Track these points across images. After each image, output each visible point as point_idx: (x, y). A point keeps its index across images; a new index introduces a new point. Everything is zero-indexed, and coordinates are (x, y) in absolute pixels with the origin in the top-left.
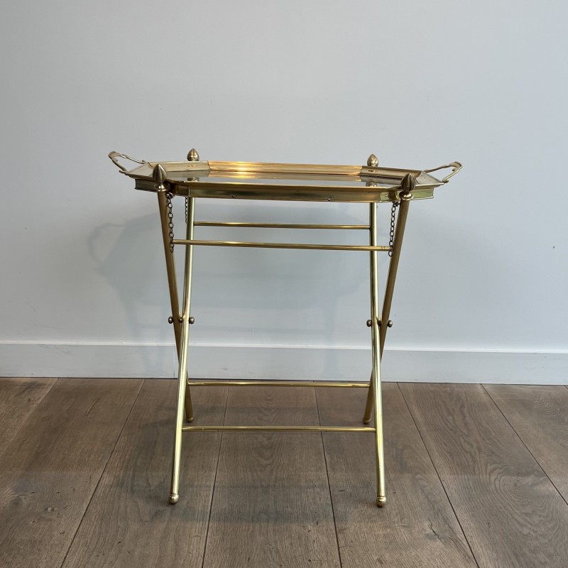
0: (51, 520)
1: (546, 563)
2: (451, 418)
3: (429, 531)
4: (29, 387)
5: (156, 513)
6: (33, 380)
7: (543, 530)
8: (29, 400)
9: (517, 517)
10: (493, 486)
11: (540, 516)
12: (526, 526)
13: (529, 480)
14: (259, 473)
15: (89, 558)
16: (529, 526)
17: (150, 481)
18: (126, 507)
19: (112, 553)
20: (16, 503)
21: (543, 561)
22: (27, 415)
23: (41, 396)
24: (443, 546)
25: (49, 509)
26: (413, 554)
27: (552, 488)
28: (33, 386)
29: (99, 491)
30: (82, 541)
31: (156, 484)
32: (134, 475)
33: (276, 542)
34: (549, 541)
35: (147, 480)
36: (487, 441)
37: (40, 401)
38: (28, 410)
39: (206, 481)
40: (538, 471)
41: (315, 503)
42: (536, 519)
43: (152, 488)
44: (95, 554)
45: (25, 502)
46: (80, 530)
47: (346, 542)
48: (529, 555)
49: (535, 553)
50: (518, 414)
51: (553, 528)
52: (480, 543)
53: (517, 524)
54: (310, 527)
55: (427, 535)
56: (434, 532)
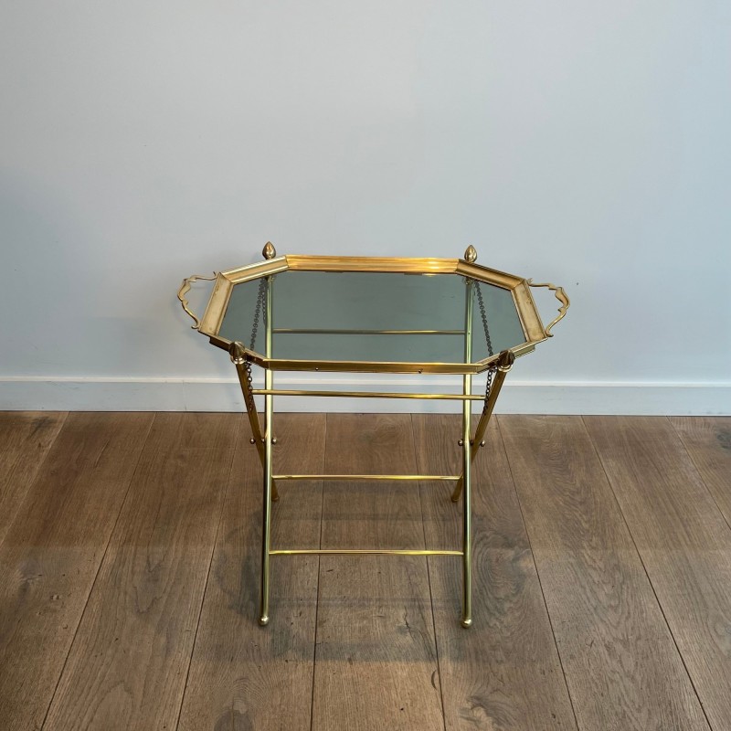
0: (55, 611)
1: (502, 661)
2: (455, 466)
3: (403, 623)
4: (39, 426)
5: (153, 601)
6: (45, 415)
7: (509, 620)
8: (39, 445)
9: (488, 603)
11: (510, 602)
12: (494, 615)
13: (512, 554)
14: (255, 548)
15: (88, 658)
16: (497, 614)
17: (151, 560)
19: (110, 652)
20: (24, 589)
21: (499, 659)
22: (37, 467)
23: (51, 437)
24: (411, 642)
25: (55, 597)
26: (383, 651)
27: (531, 565)
28: (44, 422)
29: (101, 574)
30: (83, 639)
31: (156, 562)
32: (135, 551)
33: (259, 638)
34: (512, 633)
35: (148, 557)
36: (483, 499)
37: (50, 446)
38: (38, 460)
39: (204, 559)
40: (523, 541)
41: (303, 587)
42: (506, 605)
43: (152, 569)
44: (93, 655)
45: (33, 588)
46: (82, 623)
47: (323, 638)
48: (489, 652)
49: (494, 650)
50: (523, 460)
51: (520, 618)
52: (446, 638)
53: (486, 613)
54: (293, 620)
55: (400, 628)
56: (407, 624)
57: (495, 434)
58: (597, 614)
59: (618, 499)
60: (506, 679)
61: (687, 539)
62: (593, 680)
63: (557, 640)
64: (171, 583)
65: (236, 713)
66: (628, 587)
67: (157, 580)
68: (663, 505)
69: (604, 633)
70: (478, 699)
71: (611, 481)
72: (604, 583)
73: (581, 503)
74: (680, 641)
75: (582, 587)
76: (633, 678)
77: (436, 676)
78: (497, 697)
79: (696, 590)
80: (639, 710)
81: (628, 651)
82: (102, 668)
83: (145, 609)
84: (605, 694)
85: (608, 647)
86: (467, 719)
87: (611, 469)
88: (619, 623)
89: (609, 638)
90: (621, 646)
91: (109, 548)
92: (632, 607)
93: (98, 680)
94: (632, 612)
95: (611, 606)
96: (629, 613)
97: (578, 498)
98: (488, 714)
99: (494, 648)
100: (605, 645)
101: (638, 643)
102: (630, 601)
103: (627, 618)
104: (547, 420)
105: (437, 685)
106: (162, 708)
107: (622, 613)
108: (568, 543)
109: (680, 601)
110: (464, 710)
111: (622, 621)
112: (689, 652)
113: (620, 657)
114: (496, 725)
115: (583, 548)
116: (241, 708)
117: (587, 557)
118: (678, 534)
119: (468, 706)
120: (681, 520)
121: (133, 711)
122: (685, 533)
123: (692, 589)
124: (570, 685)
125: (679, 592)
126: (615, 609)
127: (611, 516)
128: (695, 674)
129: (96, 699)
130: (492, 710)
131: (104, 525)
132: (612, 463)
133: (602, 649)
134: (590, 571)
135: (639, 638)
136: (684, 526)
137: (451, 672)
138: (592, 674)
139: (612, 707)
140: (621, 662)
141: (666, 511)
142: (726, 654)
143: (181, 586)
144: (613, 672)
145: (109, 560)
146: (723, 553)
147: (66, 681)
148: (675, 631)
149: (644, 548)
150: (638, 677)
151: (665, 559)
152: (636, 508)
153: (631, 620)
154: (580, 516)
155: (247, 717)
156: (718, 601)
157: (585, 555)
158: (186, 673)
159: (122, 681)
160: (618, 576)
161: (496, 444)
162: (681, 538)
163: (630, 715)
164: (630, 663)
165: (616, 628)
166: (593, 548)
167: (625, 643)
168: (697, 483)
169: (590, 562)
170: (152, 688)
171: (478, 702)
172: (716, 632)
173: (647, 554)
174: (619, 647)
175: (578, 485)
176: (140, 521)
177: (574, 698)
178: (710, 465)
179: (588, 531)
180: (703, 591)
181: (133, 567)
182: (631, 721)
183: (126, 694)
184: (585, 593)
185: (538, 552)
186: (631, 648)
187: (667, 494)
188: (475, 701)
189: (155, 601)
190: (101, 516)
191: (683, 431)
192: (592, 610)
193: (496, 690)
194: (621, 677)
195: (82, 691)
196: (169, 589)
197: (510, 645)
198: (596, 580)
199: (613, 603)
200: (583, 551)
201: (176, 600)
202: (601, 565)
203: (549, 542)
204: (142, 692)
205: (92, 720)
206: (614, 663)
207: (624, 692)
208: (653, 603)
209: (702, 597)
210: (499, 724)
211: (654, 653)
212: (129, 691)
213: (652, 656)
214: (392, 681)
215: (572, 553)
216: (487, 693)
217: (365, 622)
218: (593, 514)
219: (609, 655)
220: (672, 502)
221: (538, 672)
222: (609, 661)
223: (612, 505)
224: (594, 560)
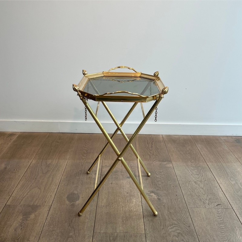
0: (16, 173)
2: (148, 145)
5: (48, 171)
6: (12, 133)
7: (163, 176)
8: (11, 139)
10: (153, 164)
11: (164, 172)
13: (165, 163)
14: (81, 161)
15: (26, 182)
16: (160, 175)
18: (39, 169)
19: (33, 181)
20: (5, 168)
21: (159, 184)
22: (10, 143)
23: (14, 138)
25: (15, 170)
26: (122, 181)
27: (171, 165)
28: (12, 135)
29: (31, 165)
30: (25, 178)
31: (49, 163)
32: (42, 161)
33: (82, 179)
34: (164, 179)
35: (46, 162)
36: (157, 152)
39: (64, 163)
40: (169, 161)
42: (162, 173)
43: (47, 164)
44: (28, 181)
45: (8, 168)
46: (24, 175)
48: (156, 182)
50: (170, 144)
51: (166, 176)
53: (156, 175)
54: (93, 175)
55: (128, 177)
57: (161, 139)
58: (192, 176)
59: (201, 152)
60: (161, 188)
61: (223, 161)
62: (190, 189)
63: (178, 180)
64: (54, 167)
65: (74, 193)
66: (203, 170)
67: (49, 167)
68: (216, 154)
69: (194, 179)
71: (199, 149)
72: (195, 169)
73: (189, 153)
74: (219, 181)
78: (158, 191)
79: (225, 171)
80: (204, 195)
82: (31, 184)
83: (45, 172)
84: (193, 191)
85: (195, 182)
86: (148, 195)
87: (199, 146)
91: (33, 160)
93: (29, 186)
94: (203, 175)
98: (155, 194)
99: (158, 181)
100: (194, 182)
101: (205, 181)
102: (203, 173)
106: (50, 192)
107: (200, 175)
108: (184, 161)
111: (200, 177)
112: (221, 183)
114: (157, 197)
116: (76, 192)
117: (190, 164)
118: (220, 160)
121: (41, 193)
125: (220, 172)
126: (198, 175)
127: (198, 156)
129: (28, 190)
134: (190, 167)
136: (222, 158)
138: (189, 187)
139: (195, 194)
140: (199, 185)
143: (57, 168)
144: (197, 187)
145: (33, 163)
147: (19, 186)
148: (217, 179)
149: (209, 163)
150: (204, 188)
151: (216, 165)
152: (207, 154)
153: (203, 177)
154: (188, 156)
155: (78, 194)
158: (58, 185)
159: (37, 187)
160: (200, 168)
161: (162, 141)
163: (201, 196)
164: (202, 186)
165: (198, 179)
166: (191, 162)
167: (201, 181)
168: (227, 150)
170: (47, 188)
171: (152, 192)
172: (231, 180)
174: (198, 182)
175: (188, 149)
176: (44, 155)
178: (232, 146)
179: (190, 159)
180: (227, 172)
181: (41, 164)
183: (38, 189)
184: (188, 171)
185: (174, 163)
186: (203, 182)
187: (217, 152)
190: (31, 154)
191: (224, 139)
192: (190, 175)
193: (157, 190)
194: (199, 188)
195: (24, 189)
196: (53, 169)
197: (163, 181)
198: (192, 169)
199: (197, 173)
200: (188, 163)
201: (55, 171)
202: (194, 166)
203: (178, 161)
204: (43, 189)
205: (27, 194)
206: (197, 185)
207: (199, 191)
208: (211, 174)
210: (158, 196)
212: (40, 189)
213: (209, 184)
214: (124, 187)
215: (185, 163)
216: (155, 190)
217: (116, 176)
218: (193, 155)
219: (195, 184)
220: (219, 154)
221: (172, 187)
222: (195, 185)
223: (199, 154)
224: (192, 165)
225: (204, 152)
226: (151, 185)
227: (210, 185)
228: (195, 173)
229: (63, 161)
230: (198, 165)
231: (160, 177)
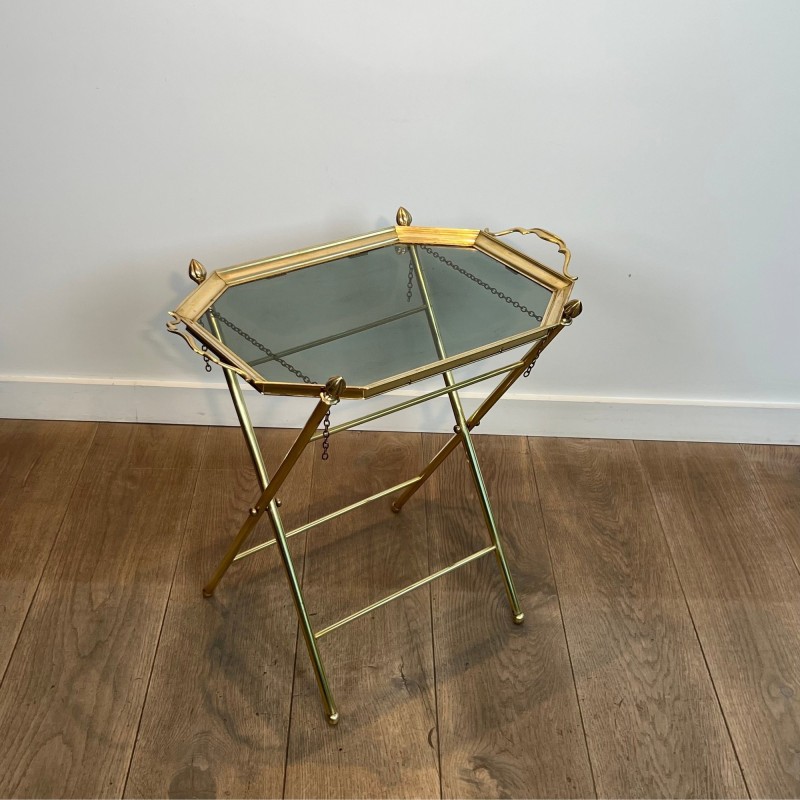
1: (513, 719)
3: (398, 674)
5: (97, 645)
7: (525, 674)
9: (501, 655)
10: (489, 607)
11: (528, 654)
12: (509, 668)
13: (535, 600)
15: (19, 707)
16: (512, 668)
17: (93, 597)
18: (63, 635)
19: (44, 700)
21: (510, 717)
24: (407, 695)
26: (373, 706)
27: (556, 613)
29: (34, 611)
30: (12, 685)
31: (100, 601)
32: (75, 587)
33: (225, 688)
34: (527, 689)
35: (91, 594)
39: (159, 598)
40: (549, 586)
41: (279, 633)
42: (523, 658)
43: (95, 608)
44: (25, 703)
47: (302, 689)
48: (498, 709)
49: (505, 707)
50: (556, 491)
51: (537, 672)
52: (449, 692)
53: (498, 666)
54: (266, 668)
55: (394, 680)
56: (403, 676)
57: (524, 460)
58: (630, 670)
59: (669, 540)
60: (516, 739)
61: (748, 589)
62: (619, 743)
63: (580, 698)
64: (119, 625)
65: (196, 770)
66: (670, 642)
67: (101, 621)
68: (722, 548)
69: (637, 690)
70: (482, 759)
71: (662, 519)
72: (641, 634)
73: (623, 544)
74: (726, 703)
75: (615, 639)
76: (665, 742)
77: (434, 734)
78: (504, 758)
79: (751, 646)
80: (669, 776)
81: (664, 712)
82: (36, 717)
83: (87, 654)
84: (631, 757)
85: (640, 707)
86: (468, 781)
87: (664, 504)
88: (655, 681)
89: (641, 698)
90: (655, 706)
91: (42, 583)
92: (673, 664)
93: (30, 731)
94: (672, 669)
95: (647, 662)
96: (668, 670)
97: (620, 538)
98: (492, 776)
99: (504, 705)
100: (637, 705)
101: (677, 703)
102: (671, 656)
103: (666, 676)
104: (589, 444)
105: (434, 743)
106: (107, 764)
107: (661, 669)
108: (603, 590)
109: (731, 658)
110: (466, 771)
111: (660, 679)
112: (734, 714)
113: (653, 719)
114: (500, 788)
115: (622, 596)
116: (202, 764)
117: (624, 606)
118: (738, 583)
119: (470, 767)
120: (743, 567)
121: (73, 765)
122: (746, 582)
123: (747, 645)
124: (591, 747)
125: (732, 648)
126: (651, 665)
127: (659, 559)
128: (738, 738)
129: (28, 752)
130: (497, 772)
131: (36, 556)
132: (666, 498)
133: (633, 709)
134: (626, 622)
135: (677, 698)
136: (746, 573)
137: (452, 729)
138: (618, 736)
139: (638, 772)
140: (653, 723)
141: (726, 556)
142: (778, 718)
143: (132, 628)
144: (644, 734)
145: (43, 595)
146: (789, 606)
148: (721, 691)
149: (695, 597)
150: (672, 741)
151: (719, 610)
152: (689, 551)
153: (669, 679)
154: (621, 558)
155: (210, 774)
156: (777, 659)
157: (623, 604)
158: (137, 725)
159: (61, 733)
160: (660, 628)
161: (525, 472)
162: (739, 586)
163: (658, 781)
164: (664, 726)
165: (652, 687)
166: (632, 595)
167: (661, 703)
168: (768, 525)
169: (627, 612)
170: (96, 741)
171: (482, 763)
172: (769, 693)
173: (697, 604)
174: (653, 708)
175: (622, 522)
176: (80, 552)
177: (595, 761)
178: (787, 503)
179: (629, 576)
180: (760, 648)
181: (72, 606)
182: (659, 787)
183: (64, 746)
184: (618, 647)
185: (565, 598)
186: (667, 709)
187: (730, 536)
188: (479, 762)
189: (99, 644)
190: (31, 546)
191: (758, 463)
192: (625, 666)
193: (502, 751)
194: (652, 741)
195: (12, 743)
196: (115, 632)
197: (524, 702)
198: (633, 632)
199: (650, 659)
200: (620, 599)
201: (125, 644)
202: (641, 615)
203: (581, 588)
204: (83, 745)
205: (24, 774)
206: (646, 724)
207: (654, 756)
208: (699, 659)
209: (758, 654)
210: (505, 787)
211: (694, 715)
212: (69, 743)
213: (691, 718)
214: (381, 738)
215: (606, 600)
216: (493, 753)
217: (352, 673)
218: (637, 557)
219: (641, 715)
220: (734, 547)
221: (554, 731)
222: (639, 722)
223: (660, 547)
224: (632, 610)
225: (679, 537)
226: (480, 722)
227: (695, 722)
228: (642, 657)
229: (152, 585)
230: (656, 612)
231: (511, 678)
